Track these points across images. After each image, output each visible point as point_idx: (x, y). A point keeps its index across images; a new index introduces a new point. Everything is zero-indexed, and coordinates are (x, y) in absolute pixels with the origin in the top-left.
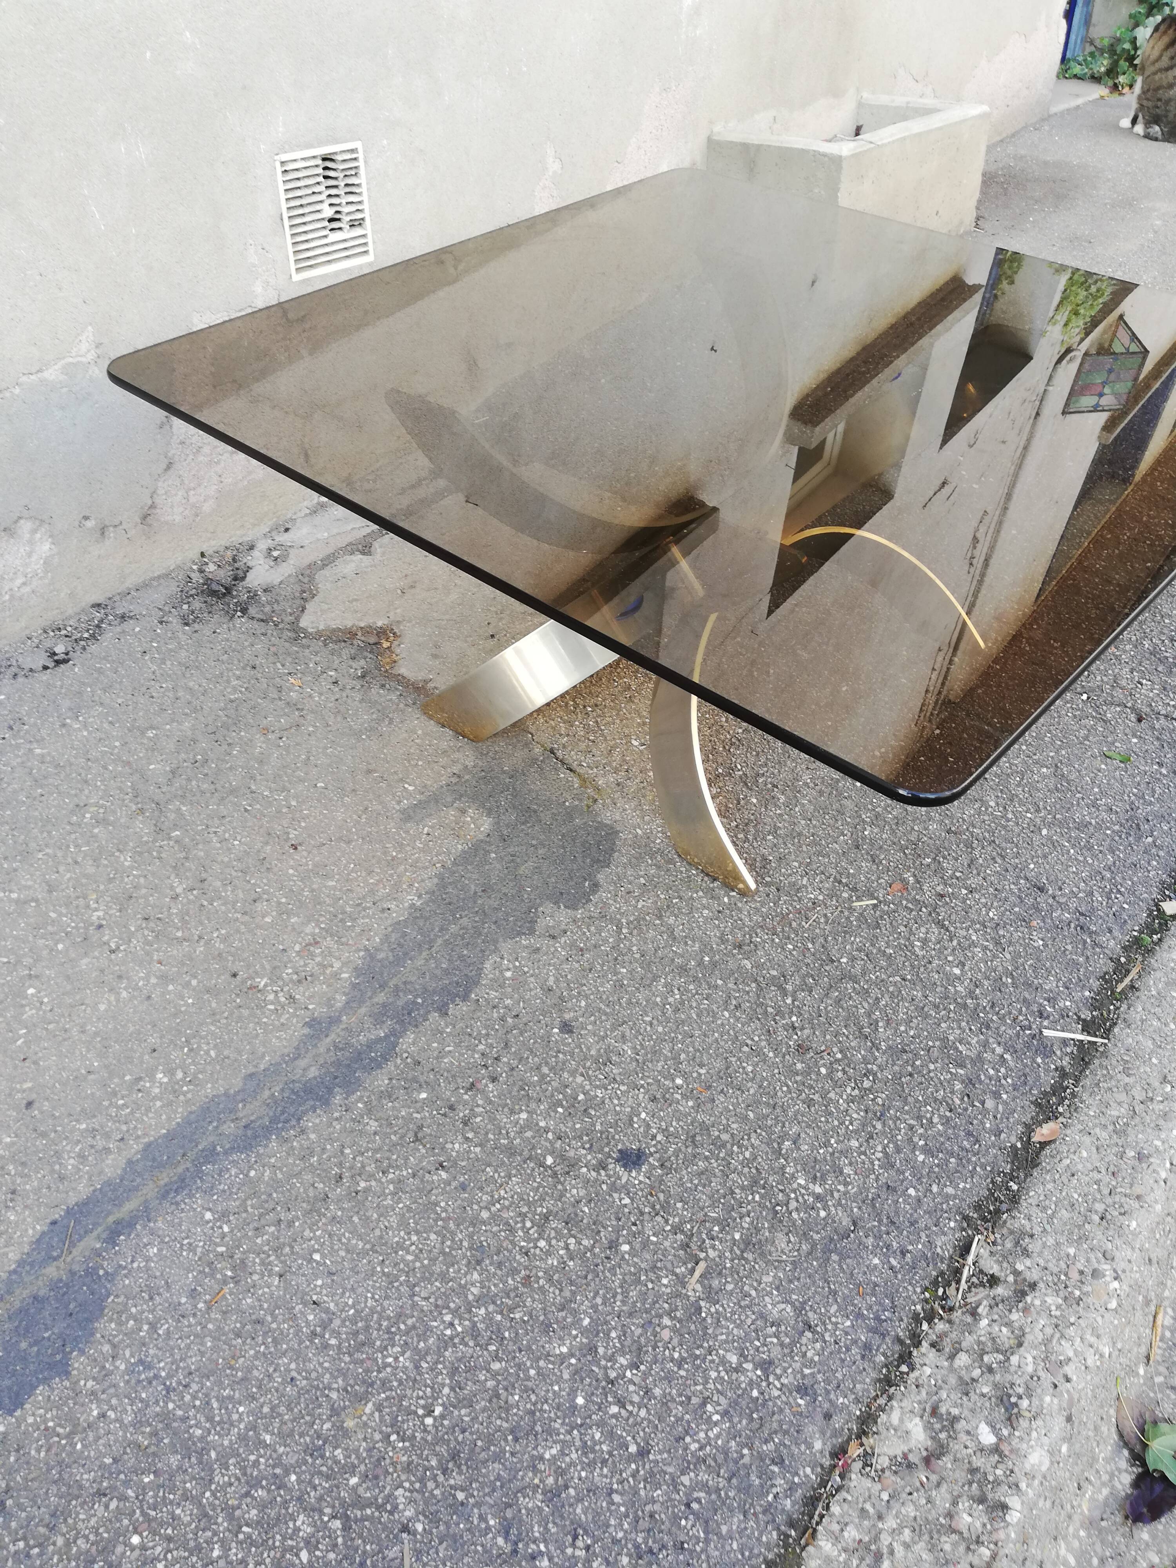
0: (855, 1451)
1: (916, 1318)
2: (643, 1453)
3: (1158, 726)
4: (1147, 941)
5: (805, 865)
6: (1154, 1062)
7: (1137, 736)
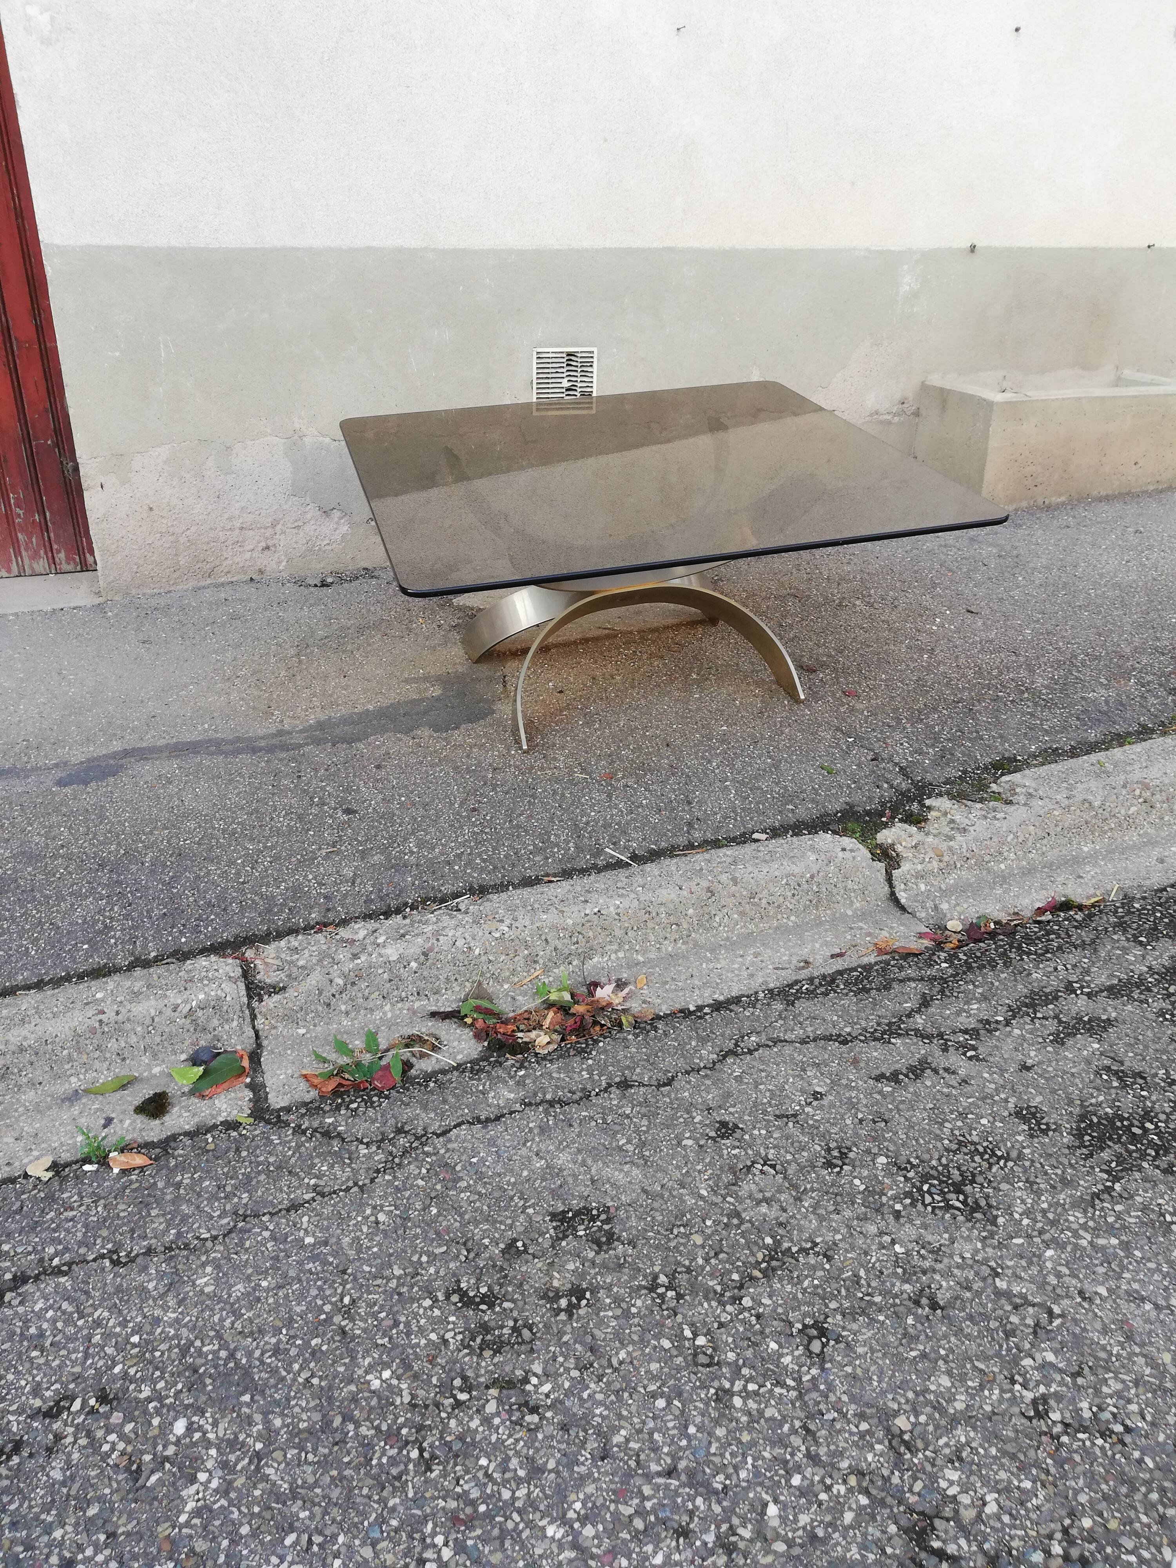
0: (329, 929)
1: (406, 905)
2: (243, 883)
3: (882, 766)
4: (723, 843)
5: (571, 753)
6: (648, 878)
7: (859, 766)
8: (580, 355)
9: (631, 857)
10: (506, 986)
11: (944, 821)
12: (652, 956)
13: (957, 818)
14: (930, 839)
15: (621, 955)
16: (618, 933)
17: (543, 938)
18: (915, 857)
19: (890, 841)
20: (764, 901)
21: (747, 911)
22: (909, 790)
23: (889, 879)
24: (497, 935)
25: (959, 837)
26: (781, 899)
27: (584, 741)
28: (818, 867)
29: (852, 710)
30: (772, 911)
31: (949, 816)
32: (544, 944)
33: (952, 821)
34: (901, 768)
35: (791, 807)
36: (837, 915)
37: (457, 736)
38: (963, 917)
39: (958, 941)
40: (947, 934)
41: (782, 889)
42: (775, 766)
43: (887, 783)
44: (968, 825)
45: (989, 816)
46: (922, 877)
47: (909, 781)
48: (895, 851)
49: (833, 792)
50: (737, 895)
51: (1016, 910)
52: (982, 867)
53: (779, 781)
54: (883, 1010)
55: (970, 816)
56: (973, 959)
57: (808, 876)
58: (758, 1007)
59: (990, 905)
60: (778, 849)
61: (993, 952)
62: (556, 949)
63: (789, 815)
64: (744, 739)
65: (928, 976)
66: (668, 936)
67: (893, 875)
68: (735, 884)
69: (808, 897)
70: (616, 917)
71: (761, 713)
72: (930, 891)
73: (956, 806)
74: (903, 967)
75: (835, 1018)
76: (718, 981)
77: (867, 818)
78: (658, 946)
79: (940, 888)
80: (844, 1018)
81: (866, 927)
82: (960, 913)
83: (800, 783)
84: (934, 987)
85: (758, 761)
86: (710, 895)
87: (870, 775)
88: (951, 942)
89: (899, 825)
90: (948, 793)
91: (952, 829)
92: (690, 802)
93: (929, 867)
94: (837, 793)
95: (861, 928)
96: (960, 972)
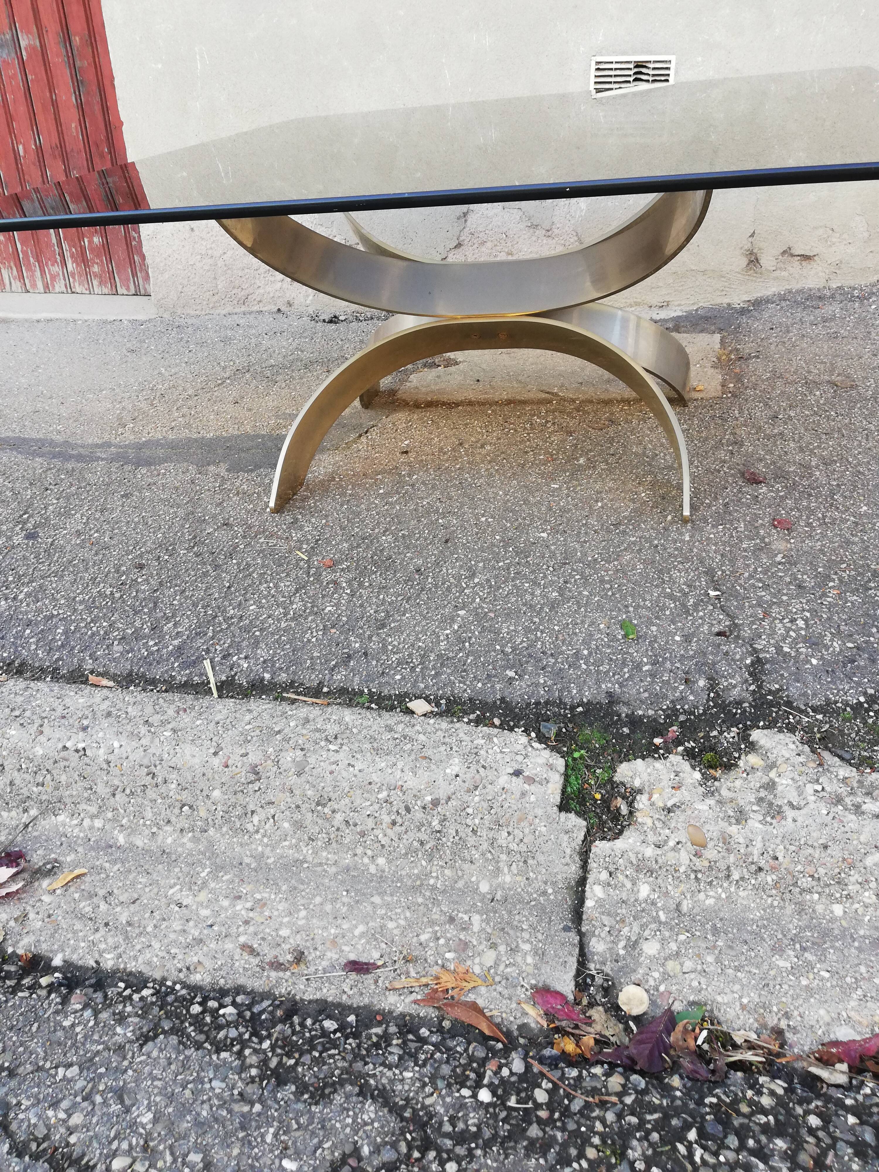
3: (725, 648)
4: (361, 700)
5: (326, 525)
6: (198, 722)
7: (687, 639)
8: (651, 66)
9: (223, 682)
11: (758, 779)
12: (139, 843)
13: (784, 783)
14: (705, 807)
15: (98, 823)
16: (102, 790)
18: (654, 828)
19: (637, 783)
20: (339, 817)
21: (308, 822)
22: (738, 703)
23: (585, 854)
25: (755, 823)
26: (370, 822)
27: (359, 514)
28: (452, 788)
29: (763, 548)
30: (348, 836)
31: (773, 774)
33: (770, 786)
34: (759, 661)
35: (511, 673)
36: (460, 884)
37: (241, 480)
38: (662, 988)
39: (592, 1042)
40: (597, 1014)
41: (376, 806)
42: (554, 606)
43: (710, 679)
44: (790, 804)
45: (848, 800)
46: (651, 871)
47: (752, 688)
48: (631, 804)
49: (604, 668)
50: (297, 792)
51: (783, 1024)
52: (787, 896)
53: (537, 629)
54: (236, 1152)
55: (810, 789)
56: (552, 1113)
57: (429, 798)
58: (104, 1016)
59: (737, 987)
60: (422, 737)
61: (610, 1117)
62: (11, 784)
63: (498, 687)
64: (553, 555)
65: (424, 1107)
66: (173, 819)
67: (593, 849)
68: (299, 774)
69: (419, 835)
70: (105, 766)
71: (616, 525)
72: (653, 903)
73: (802, 759)
74: (414, 1057)
75: (147, 1118)
76: (149, 929)
77: (626, 730)
78: (155, 830)
79: (679, 905)
80: (159, 1128)
81: (476, 928)
82: (666, 977)
83: (563, 641)
84: (394, 1145)
85: (538, 592)
86: (252, 777)
87: (693, 657)
88: (578, 1039)
89: (676, 759)
90: (808, 730)
91: (760, 800)
92: (383, 626)
93: (671, 858)
94: (608, 671)
95: (465, 928)
96: (487, 1133)
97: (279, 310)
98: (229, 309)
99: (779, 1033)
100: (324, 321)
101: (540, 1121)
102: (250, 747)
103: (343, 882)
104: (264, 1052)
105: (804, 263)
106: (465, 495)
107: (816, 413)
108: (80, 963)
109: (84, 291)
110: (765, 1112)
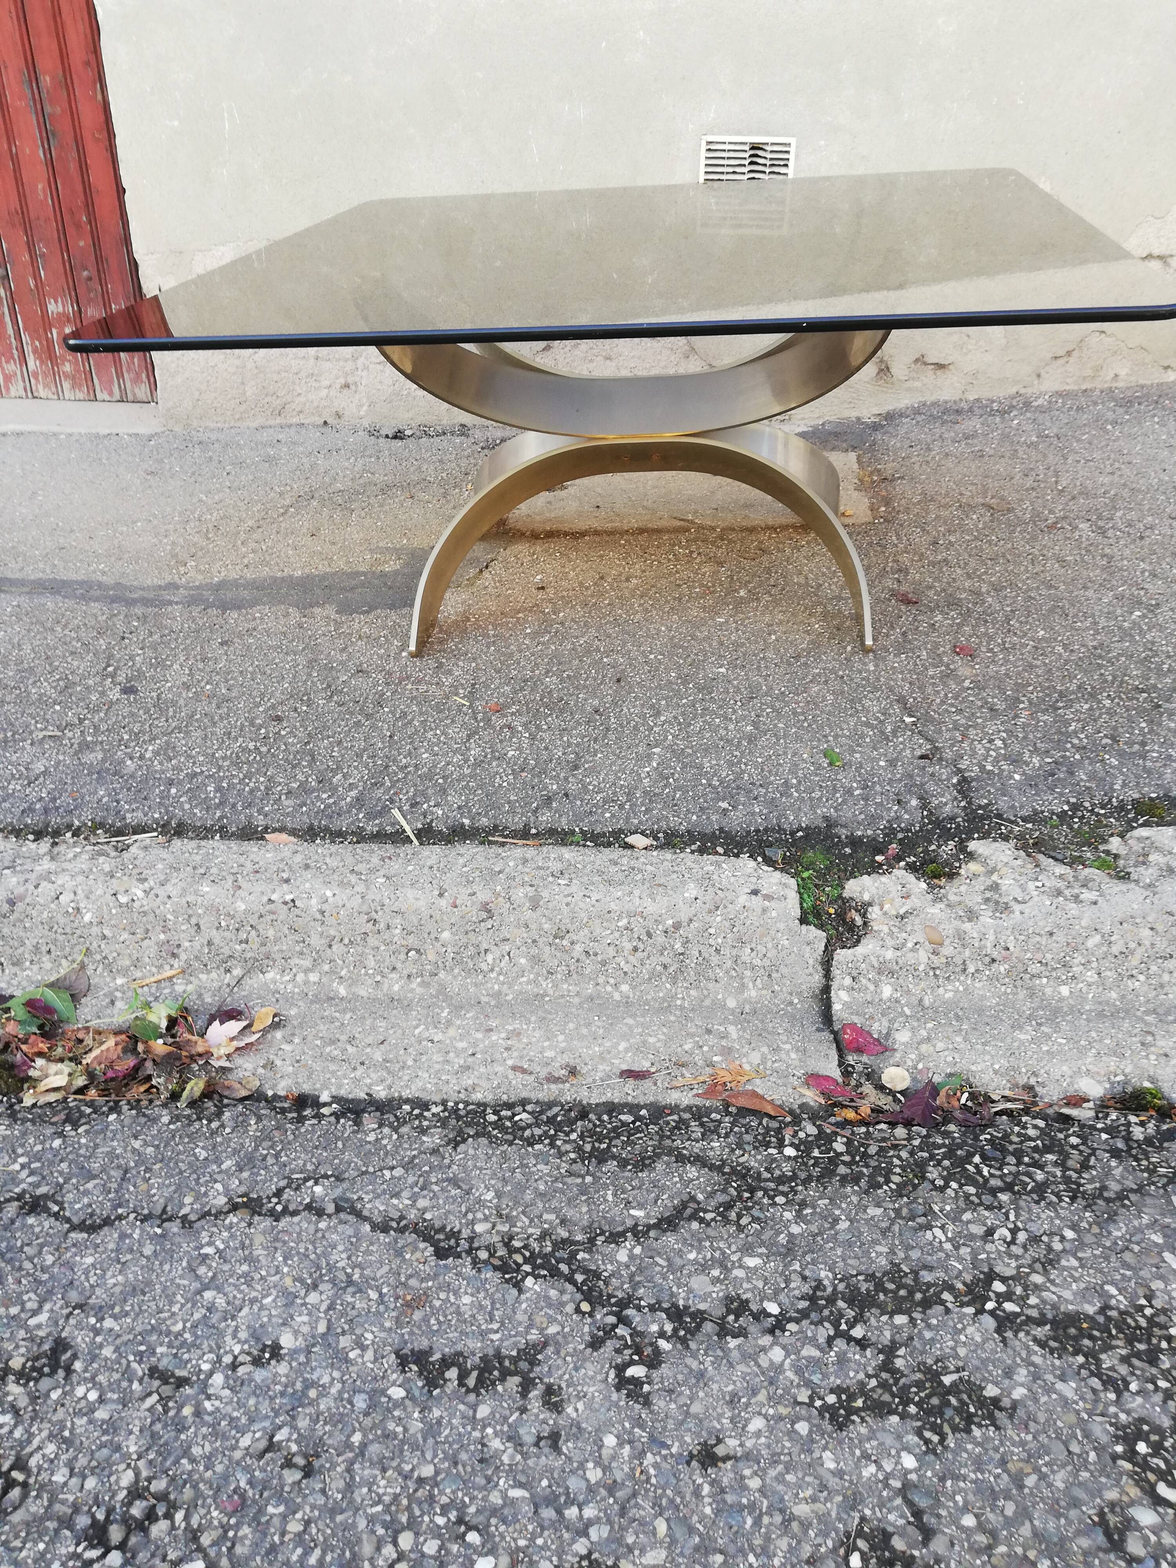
1: (69, 827)
3: (931, 770)
4: (575, 839)
5: (478, 668)
6: (410, 868)
7: (892, 763)
8: (769, 148)
9: (419, 830)
10: (120, 981)
11: (980, 884)
12: (363, 993)
13: (1007, 884)
14: (936, 910)
15: (313, 977)
16: (316, 941)
17: (194, 921)
18: (891, 934)
19: (866, 897)
20: (579, 948)
21: (545, 957)
22: (952, 819)
23: (827, 964)
24: (123, 899)
25: (986, 918)
26: (611, 951)
27: (511, 656)
28: (693, 910)
29: (949, 674)
30: (589, 966)
31: (995, 877)
32: (193, 931)
33: (995, 887)
34: (964, 779)
35: (724, 805)
36: (707, 1002)
37: (359, 623)
38: (920, 1066)
39: (869, 1111)
40: (868, 1088)
41: (617, 934)
42: (751, 739)
43: (921, 798)
44: (1015, 899)
45: (1067, 892)
46: (892, 973)
47: (963, 804)
48: (864, 916)
49: (817, 794)
50: (533, 926)
51: (1033, 1081)
52: (1019, 983)
53: (739, 762)
54: (584, 1209)
55: (1031, 885)
56: (853, 1157)
57: (670, 922)
58: (404, 1130)
59: (987, 1057)
60: (649, 867)
61: (904, 1154)
62: (210, 943)
63: (714, 818)
64: (738, 690)
65: (738, 1164)
66: (399, 965)
67: (836, 957)
68: (534, 908)
69: (662, 959)
70: (319, 917)
71: (797, 657)
72: (897, 1001)
73: (1019, 862)
74: (715, 1131)
75: (489, 1196)
76: (410, 1063)
77: (848, 850)
78: (378, 978)
79: (921, 1001)
80: (505, 1201)
81: (734, 1036)
82: (921, 1058)
83: (770, 772)
84: (724, 1191)
85: (731, 727)
86: (484, 915)
87: (900, 780)
88: (856, 1109)
89: (900, 873)
90: (1021, 837)
91: (987, 900)
92: (576, 767)
93: (911, 958)
94: (821, 798)
95: (724, 1036)
96: (803, 1175)
97: (325, 423)
98: (260, 421)
99: (1030, 1088)
100: (387, 436)
101: (844, 1163)
102: (475, 887)
103: (589, 1010)
104: (575, 1141)
105: (939, 373)
106: (624, 633)
107: (976, 538)
108: (350, 1096)
109: (51, 396)
110: (1031, 1139)
